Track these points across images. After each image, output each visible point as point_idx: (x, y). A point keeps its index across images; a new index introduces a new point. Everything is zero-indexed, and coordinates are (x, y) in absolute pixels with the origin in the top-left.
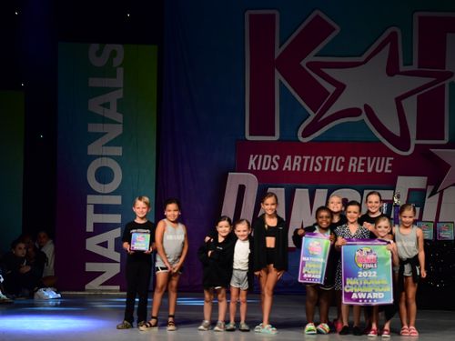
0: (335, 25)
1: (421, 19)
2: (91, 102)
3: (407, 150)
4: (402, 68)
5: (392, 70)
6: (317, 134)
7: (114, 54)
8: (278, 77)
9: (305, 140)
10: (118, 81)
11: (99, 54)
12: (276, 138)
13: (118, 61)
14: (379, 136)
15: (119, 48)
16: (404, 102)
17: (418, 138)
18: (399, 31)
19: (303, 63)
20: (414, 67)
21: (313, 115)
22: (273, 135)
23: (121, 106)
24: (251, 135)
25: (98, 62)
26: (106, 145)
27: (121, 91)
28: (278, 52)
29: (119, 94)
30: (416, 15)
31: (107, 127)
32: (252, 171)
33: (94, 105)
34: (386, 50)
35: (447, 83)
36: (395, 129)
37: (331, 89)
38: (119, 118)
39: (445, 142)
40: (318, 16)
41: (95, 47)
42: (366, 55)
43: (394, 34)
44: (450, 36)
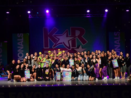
0: (58, 29)
1: (71, 28)
3: (70, 49)
4: (69, 36)
5: (67, 36)
6: (56, 47)
7: (21, 35)
8: (49, 38)
10: (22, 39)
11: (19, 35)
12: (49, 48)
14: (65, 47)
15: (22, 34)
17: (72, 47)
18: (68, 30)
19: (53, 35)
20: (71, 36)
21: (55, 44)
23: (23, 43)
24: (45, 47)
28: (48, 34)
29: (23, 42)
30: (71, 27)
31: (21, 47)
32: (45, 53)
33: (19, 44)
34: (66, 33)
36: (68, 46)
37: (57, 40)
38: (23, 45)
39: (76, 48)
41: (18, 34)
42: (63, 34)
43: (67, 30)
44: (76, 30)
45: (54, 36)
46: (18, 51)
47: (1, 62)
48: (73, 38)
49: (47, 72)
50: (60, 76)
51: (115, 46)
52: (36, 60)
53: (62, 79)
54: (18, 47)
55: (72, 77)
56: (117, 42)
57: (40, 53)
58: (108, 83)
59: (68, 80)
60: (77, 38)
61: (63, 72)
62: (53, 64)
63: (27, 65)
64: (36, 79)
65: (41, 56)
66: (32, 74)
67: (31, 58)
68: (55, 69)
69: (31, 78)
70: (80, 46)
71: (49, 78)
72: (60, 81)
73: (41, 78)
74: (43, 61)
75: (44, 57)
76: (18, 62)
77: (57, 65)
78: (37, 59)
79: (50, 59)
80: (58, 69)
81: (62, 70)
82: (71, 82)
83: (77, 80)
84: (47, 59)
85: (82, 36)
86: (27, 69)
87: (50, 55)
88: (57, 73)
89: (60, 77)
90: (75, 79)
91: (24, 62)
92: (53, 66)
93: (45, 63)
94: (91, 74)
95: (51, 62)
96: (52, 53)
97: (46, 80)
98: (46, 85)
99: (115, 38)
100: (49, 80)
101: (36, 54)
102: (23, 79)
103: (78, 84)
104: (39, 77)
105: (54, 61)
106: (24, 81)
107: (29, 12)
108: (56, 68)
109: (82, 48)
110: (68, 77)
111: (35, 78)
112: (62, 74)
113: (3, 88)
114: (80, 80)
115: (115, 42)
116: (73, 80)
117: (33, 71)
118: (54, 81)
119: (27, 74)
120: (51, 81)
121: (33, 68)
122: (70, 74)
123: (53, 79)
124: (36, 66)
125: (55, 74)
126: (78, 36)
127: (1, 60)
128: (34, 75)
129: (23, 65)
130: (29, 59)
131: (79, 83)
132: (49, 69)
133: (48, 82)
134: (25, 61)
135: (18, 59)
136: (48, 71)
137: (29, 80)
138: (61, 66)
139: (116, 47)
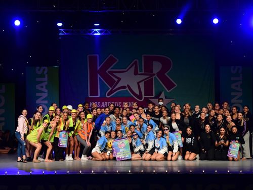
1: (144, 56)
2: (37, 86)
3: (142, 99)
4: (139, 73)
5: (136, 73)
6: (112, 95)
7: (44, 70)
8: (99, 76)
10: (46, 79)
11: (39, 70)
12: (99, 96)
13: (46, 72)
14: (132, 95)
15: (46, 68)
16: (140, 84)
17: (145, 95)
18: (138, 61)
19: (107, 72)
20: (143, 72)
21: (111, 89)
22: (98, 95)
23: (47, 87)
24: (90, 95)
26: (42, 100)
27: (47, 82)
28: (98, 68)
30: (143, 55)
31: (42, 94)
33: (38, 87)
34: (134, 67)
35: (153, 77)
36: (137, 92)
37: (116, 80)
38: (46, 91)
39: (154, 96)
41: (38, 68)
43: (136, 62)
44: (153, 62)
45: (109, 72)
47: (3, 124)
48: (148, 76)
51: (233, 94)
54: (38, 94)
56: (237, 86)
60: (155, 78)
70: (161, 93)
85: (166, 74)
99: (232, 79)
107: (60, 24)
109: (166, 98)
115: (233, 86)
126: (158, 74)
127: (3, 119)
139: (234, 97)
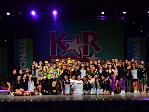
0: (67, 34)
9: (62, 56)
25: (21, 42)
32: (52, 62)
40: (63, 32)
42: (73, 39)
46: (21, 59)
49: (54, 84)
50: (69, 89)
52: (41, 70)
53: (71, 93)
55: (83, 90)
57: (46, 62)
58: (125, 98)
59: (79, 94)
61: (73, 85)
62: (61, 75)
63: (31, 76)
64: (41, 93)
65: (47, 66)
66: (37, 87)
67: (36, 68)
68: (64, 81)
69: (35, 91)
70: (93, 54)
71: (57, 92)
72: (70, 95)
73: (47, 91)
74: (50, 72)
75: (51, 67)
76: (20, 72)
77: (66, 77)
78: (43, 69)
79: (58, 69)
80: (67, 81)
81: (72, 82)
82: (82, 96)
83: (89, 94)
84: (54, 69)
86: (31, 81)
87: (58, 64)
88: (66, 85)
89: (69, 91)
90: (87, 92)
91: (26, 72)
92: (62, 77)
93: (52, 73)
94: (106, 87)
95: (59, 73)
96: (61, 62)
97: (53, 94)
98: (53, 100)
100: (56, 94)
101: (41, 63)
102: (26, 92)
103: (90, 98)
104: (44, 91)
105: (62, 71)
106: (27, 95)
108: (65, 79)
110: (79, 90)
111: (40, 91)
112: (72, 87)
113: (2, 103)
114: (93, 94)
116: (85, 94)
117: (38, 83)
118: (62, 96)
119: (31, 87)
120: (58, 96)
121: (38, 80)
122: (81, 87)
123: (61, 93)
124: (41, 77)
125: (64, 86)
128: (39, 88)
129: (25, 76)
130: (33, 68)
131: (92, 98)
132: (56, 80)
133: (55, 96)
134: (28, 72)
135: (20, 69)
136: (56, 83)
137: (33, 94)
138: (71, 78)
